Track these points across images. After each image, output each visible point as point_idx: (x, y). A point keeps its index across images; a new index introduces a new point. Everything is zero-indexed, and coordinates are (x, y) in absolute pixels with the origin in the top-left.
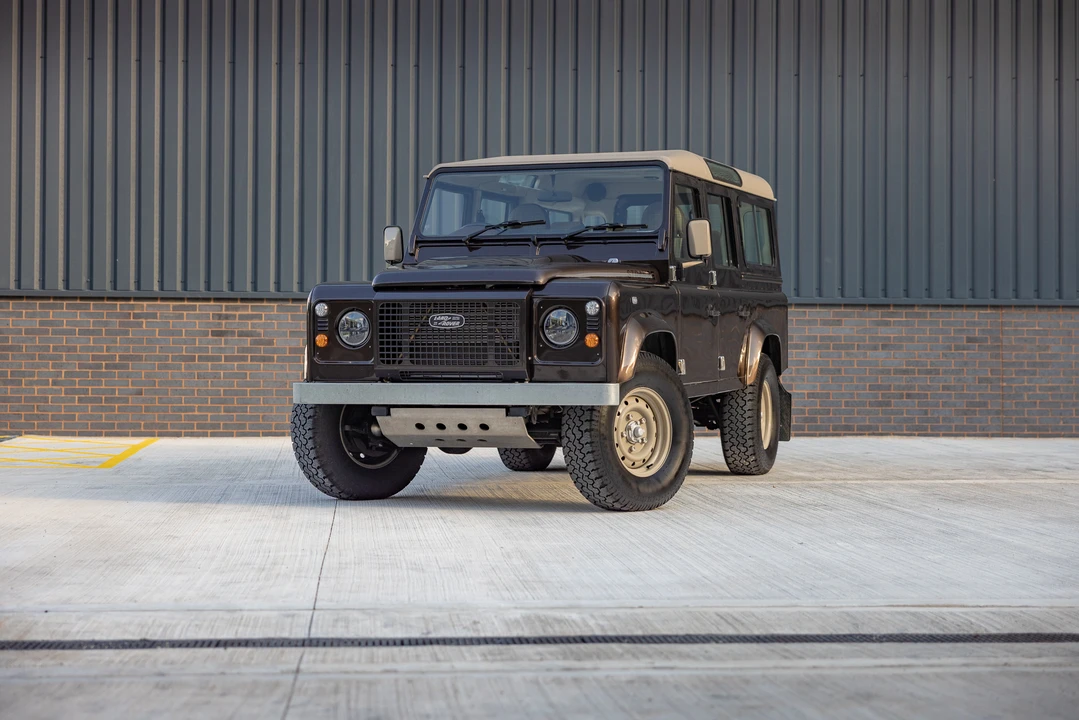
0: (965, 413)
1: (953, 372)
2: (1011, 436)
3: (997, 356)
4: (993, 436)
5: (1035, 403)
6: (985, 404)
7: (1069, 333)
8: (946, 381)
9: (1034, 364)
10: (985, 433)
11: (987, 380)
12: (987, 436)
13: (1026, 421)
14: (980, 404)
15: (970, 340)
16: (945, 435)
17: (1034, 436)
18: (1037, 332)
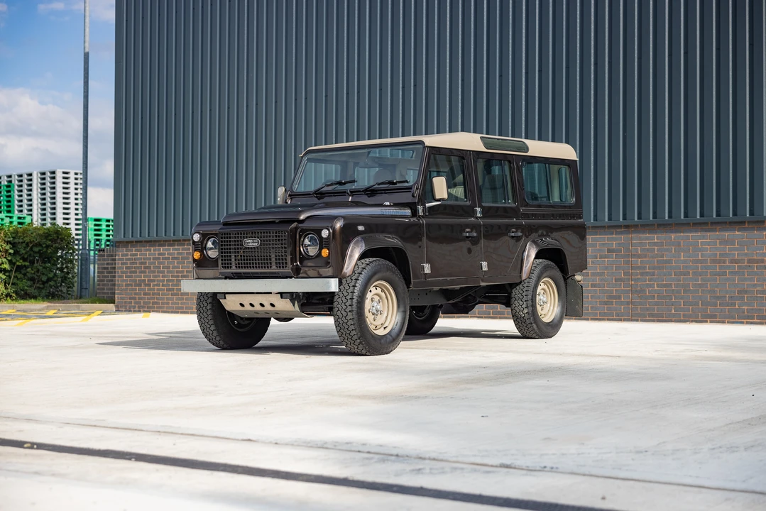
0: (606, 303)
1: (598, 274)
2: (637, 320)
3: (627, 262)
4: (625, 320)
5: (654, 296)
6: (619, 297)
7: (679, 244)
8: (593, 281)
9: (654, 268)
10: (619, 318)
11: (621, 280)
12: (620, 320)
13: (648, 309)
14: (615, 297)
15: (609, 251)
16: (592, 319)
17: (653, 321)
18: (655, 244)
